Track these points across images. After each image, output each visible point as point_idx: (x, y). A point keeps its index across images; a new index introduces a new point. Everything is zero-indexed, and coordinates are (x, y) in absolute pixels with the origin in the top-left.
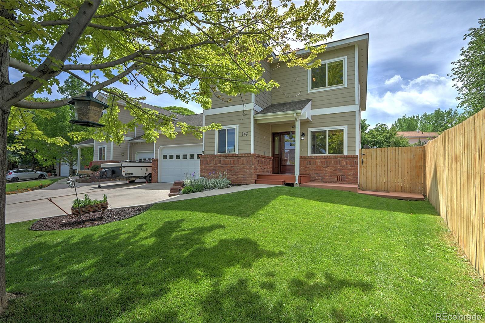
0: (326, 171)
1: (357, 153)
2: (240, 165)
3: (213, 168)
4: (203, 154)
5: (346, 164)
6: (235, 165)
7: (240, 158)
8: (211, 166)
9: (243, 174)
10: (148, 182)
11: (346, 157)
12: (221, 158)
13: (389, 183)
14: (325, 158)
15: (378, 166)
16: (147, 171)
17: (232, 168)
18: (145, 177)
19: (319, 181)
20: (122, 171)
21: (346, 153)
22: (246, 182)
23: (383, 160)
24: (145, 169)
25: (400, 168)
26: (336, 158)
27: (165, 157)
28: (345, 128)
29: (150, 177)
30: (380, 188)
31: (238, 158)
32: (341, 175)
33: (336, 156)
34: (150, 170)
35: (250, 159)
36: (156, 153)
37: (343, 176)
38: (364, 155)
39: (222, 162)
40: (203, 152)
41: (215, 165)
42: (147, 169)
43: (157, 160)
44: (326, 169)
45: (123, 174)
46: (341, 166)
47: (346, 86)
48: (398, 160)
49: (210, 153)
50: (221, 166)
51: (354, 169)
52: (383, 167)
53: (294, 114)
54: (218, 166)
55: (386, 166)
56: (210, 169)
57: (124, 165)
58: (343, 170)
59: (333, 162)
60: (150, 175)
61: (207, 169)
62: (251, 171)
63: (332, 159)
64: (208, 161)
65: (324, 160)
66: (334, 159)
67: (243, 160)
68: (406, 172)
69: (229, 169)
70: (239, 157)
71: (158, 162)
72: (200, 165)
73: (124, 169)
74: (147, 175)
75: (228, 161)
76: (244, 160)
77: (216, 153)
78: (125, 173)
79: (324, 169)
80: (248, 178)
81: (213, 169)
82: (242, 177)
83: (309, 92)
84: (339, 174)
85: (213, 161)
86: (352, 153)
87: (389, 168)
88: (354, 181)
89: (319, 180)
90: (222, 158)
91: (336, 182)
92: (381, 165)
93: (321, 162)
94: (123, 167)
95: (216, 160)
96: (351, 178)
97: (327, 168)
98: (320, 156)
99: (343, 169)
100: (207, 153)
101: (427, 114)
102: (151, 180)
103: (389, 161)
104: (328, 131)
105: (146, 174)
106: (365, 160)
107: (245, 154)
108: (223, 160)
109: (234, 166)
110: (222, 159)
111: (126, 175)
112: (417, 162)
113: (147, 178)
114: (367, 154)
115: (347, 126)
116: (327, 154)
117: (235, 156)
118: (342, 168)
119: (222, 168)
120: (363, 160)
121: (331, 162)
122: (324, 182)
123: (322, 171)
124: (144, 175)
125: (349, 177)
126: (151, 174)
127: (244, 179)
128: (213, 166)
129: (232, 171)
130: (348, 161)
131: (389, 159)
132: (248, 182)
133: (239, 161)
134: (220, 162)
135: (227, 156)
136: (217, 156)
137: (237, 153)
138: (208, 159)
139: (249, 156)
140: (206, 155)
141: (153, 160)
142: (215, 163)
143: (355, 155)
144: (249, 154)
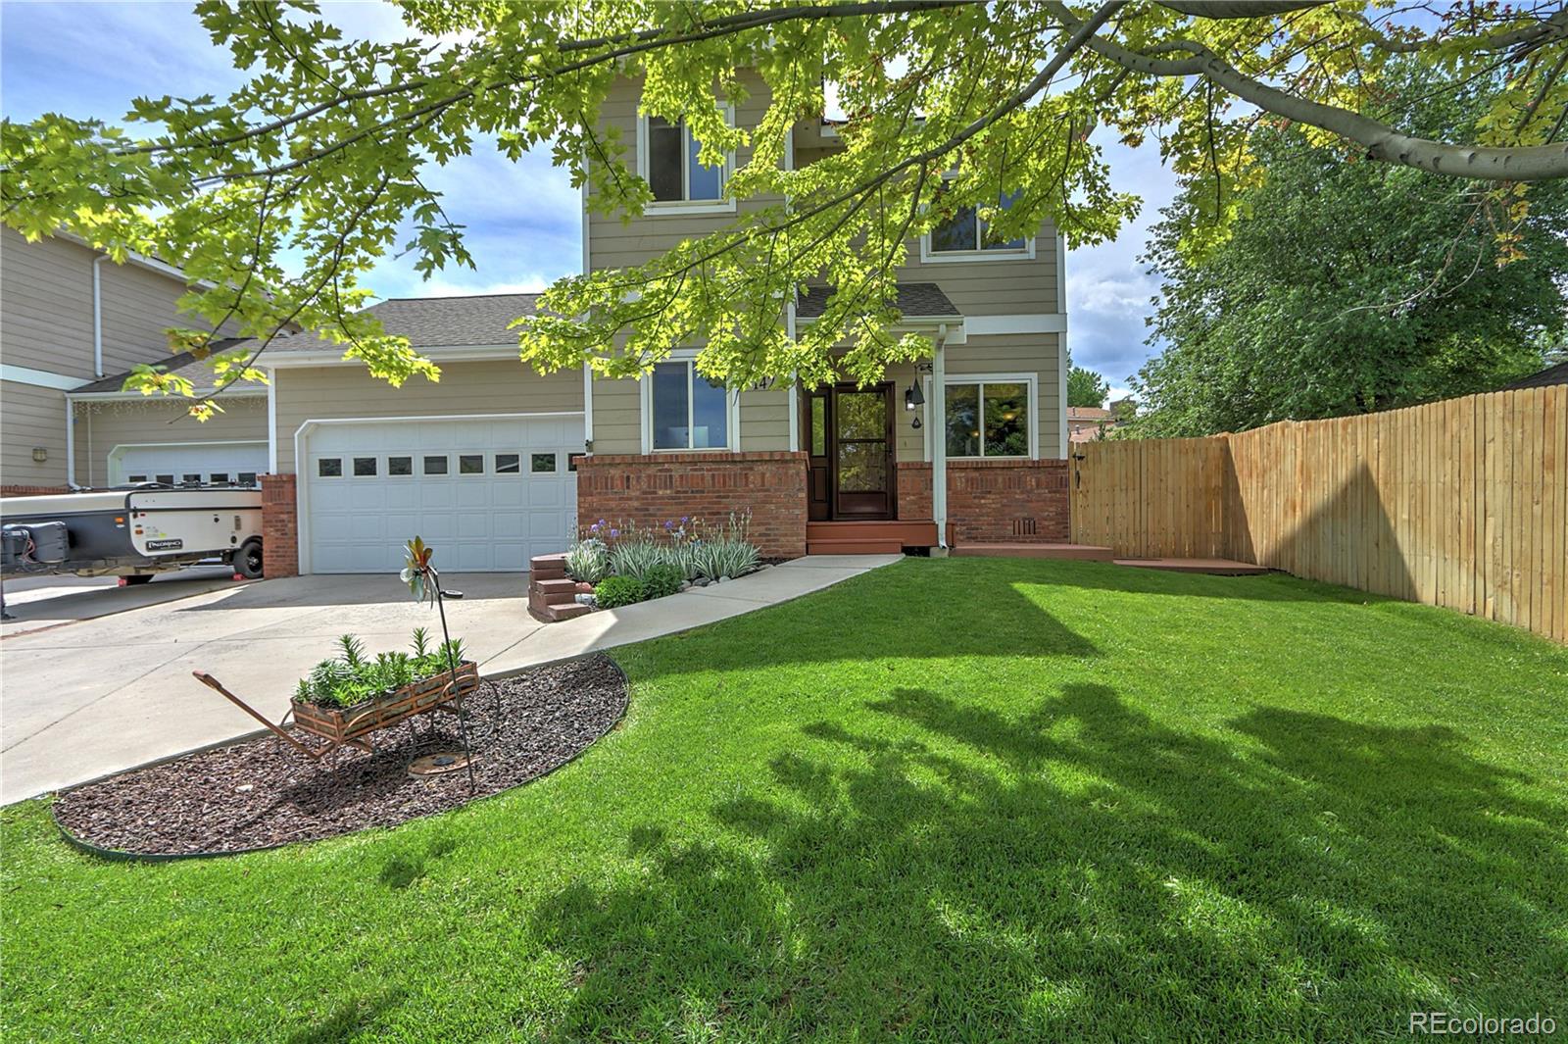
0: (980, 506)
1: (1064, 455)
2: (752, 491)
3: (636, 504)
4: (587, 454)
5: (1038, 486)
6: (731, 491)
7: (751, 469)
8: (630, 499)
9: (763, 524)
10: (245, 577)
11: (1036, 466)
12: (672, 466)
13: (1144, 536)
14: (978, 468)
15: (1117, 489)
16: (238, 526)
17: (719, 503)
18: (229, 556)
19: (961, 537)
20: (133, 529)
21: (1034, 453)
22: (777, 551)
23: (1130, 474)
24: (227, 518)
25: (1170, 495)
26: (1008, 467)
27: (330, 468)
28: (1031, 379)
29: (257, 553)
30: (1124, 550)
31: (745, 469)
32: (1024, 519)
33: (1010, 462)
34: (250, 525)
35: (791, 472)
36: (285, 450)
37: (1030, 519)
38: (1081, 458)
39: (676, 481)
40: (588, 444)
41: (645, 493)
42: (238, 520)
43: (293, 478)
44: (983, 501)
45: (139, 544)
46: (1022, 493)
47: (1032, 255)
48: (1167, 473)
49: (623, 448)
50: (673, 498)
51: (1058, 501)
52: (1130, 493)
53: (938, 325)
54: (662, 498)
55: (1138, 491)
56: (623, 510)
57: (139, 501)
58: (1030, 504)
59: (1000, 480)
60: (252, 545)
61: (611, 510)
62: (797, 512)
63: (999, 472)
64: (612, 478)
65: (976, 474)
66: (1005, 471)
67: (763, 475)
68: (1184, 506)
69: (706, 508)
70: (746, 465)
71: (295, 487)
72: (579, 495)
73: (140, 520)
74: (238, 546)
75: (703, 479)
76: (768, 475)
77: (647, 446)
78: (144, 539)
79: (976, 501)
80: (786, 535)
81: (637, 509)
82: (760, 535)
83: (924, 260)
84: (1018, 514)
85: (639, 478)
86: (1049, 456)
87: (1144, 497)
88: (1059, 532)
89: (962, 534)
90: (677, 466)
91: (1011, 540)
92: (1124, 487)
93: (967, 481)
94: (135, 511)
95: (649, 476)
96: (1051, 525)
97: (983, 498)
98: (963, 463)
99: (1028, 501)
100: (604, 448)
102: (258, 567)
103: (1144, 476)
104: (985, 385)
105: (234, 540)
106: (1084, 474)
107: (772, 453)
108: (681, 477)
109: (728, 497)
110: (677, 471)
111: (149, 549)
112: (1208, 478)
113: (237, 558)
114: (1090, 456)
115: (1036, 374)
116: (982, 457)
117: (729, 459)
118: (1024, 496)
119: (676, 504)
120: (1078, 473)
121: (996, 480)
122: (975, 539)
123: (970, 507)
124: (228, 546)
125: (1046, 523)
126: (256, 540)
127: (768, 541)
128: (637, 499)
129: (719, 513)
130: (1043, 477)
131: (1144, 470)
132: (787, 549)
133: (747, 478)
134: (669, 482)
135: (696, 460)
136: (651, 460)
137: (737, 449)
138: (615, 472)
139: (783, 460)
140: (602, 457)
141: (266, 479)
142: (644, 486)
143: (1058, 460)
144: (783, 453)
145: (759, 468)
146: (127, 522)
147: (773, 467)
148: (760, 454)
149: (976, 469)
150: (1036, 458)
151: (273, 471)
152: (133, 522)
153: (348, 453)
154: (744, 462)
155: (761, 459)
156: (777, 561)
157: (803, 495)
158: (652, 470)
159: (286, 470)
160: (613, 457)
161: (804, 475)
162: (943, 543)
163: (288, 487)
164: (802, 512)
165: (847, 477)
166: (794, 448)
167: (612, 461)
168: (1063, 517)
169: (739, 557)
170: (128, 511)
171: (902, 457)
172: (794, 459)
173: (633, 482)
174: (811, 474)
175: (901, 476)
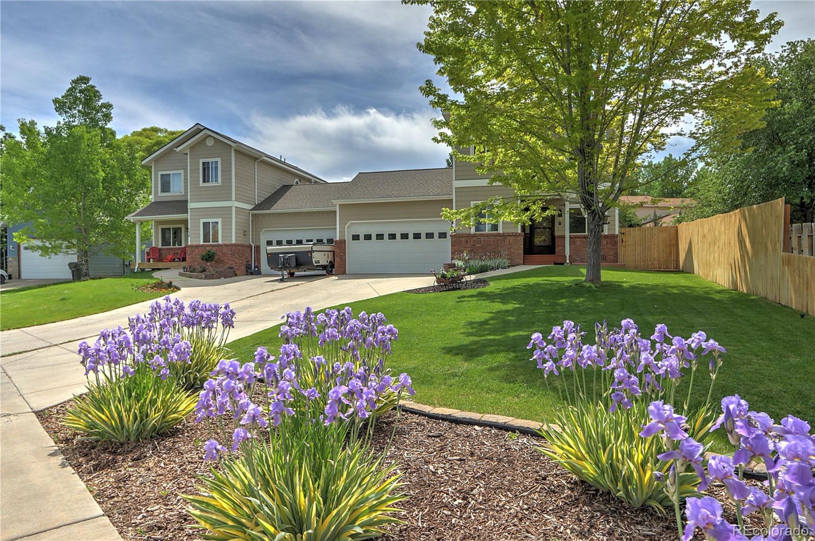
1: (617, 233)
2: (506, 245)
4: (454, 234)
5: (607, 243)
6: (499, 245)
7: (506, 238)
10: (329, 275)
12: (481, 237)
21: (606, 232)
22: (514, 263)
24: (326, 254)
27: (356, 237)
29: (332, 266)
31: (504, 238)
35: (518, 239)
36: (342, 231)
38: (623, 234)
39: (482, 242)
40: (455, 230)
42: (328, 255)
43: (344, 241)
49: (465, 232)
51: (615, 249)
52: (641, 246)
54: (478, 247)
60: (331, 263)
62: (520, 251)
64: (462, 241)
65: (584, 239)
67: (509, 240)
72: (452, 245)
75: (490, 241)
76: (511, 240)
77: (472, 231)
80: (517, 258)
82: (510, 258)
86: (612, 233)
87: (646, 247)
88: (614, 260)
92: (639, 244)
95: (473, 240)
96: (612, 257)
98: (577, 235)
99: (603, 249)
100: (459, 232)
101: (653, 163)
102: (333, 271)
103: (647, 240)
105: (326, 262)
106: (624, 239)
107: (512, 233)
108: (484, 240)
110: (482, 239)
111: (315, 263)
113: (326, 267)
114: (627, 233)
116: (586, 233)
117: (499, 235)
120: (622, 239)
125: (609, 257)
126: (332, 261)
127: (512, 259)
130: (609, 240)
133: (504, 241)
134: (480, 242)
135: (488, 235)
136: (474, 235)
137: (501, 232)
138: (462, 239)
139: (516, 235)
140: (459, 234)
141: (336, 242)
142: (472, 243)
143: (614, 235)
144: (516, 233)
145: (508, 238)
146: (311, 255)
147: (513, 238)
148: (509, 233)
149: (584, 238)
150: (606, 234)
151: (338, 238)
152: (313, 254)
153: (362, 232)
154: (504, 236)
155: (509, 235)
156: (514, 266)
157: (522, 246)
158: (475, 238)
159: (342, 238)
160: (463, 234)
161: (522, 240)
162: (568, 262)
163: (344, 244)
164: (522, 252)
165: (539, 240)
166: (519, 232)
167: (462, 236)
168: (616, 255)
169: (504, 263)
170: (312, 251)
171: (557, 234)
172: (520, 235)
173: (469, 242)
174: (525, 239)
175: (557, 240)
